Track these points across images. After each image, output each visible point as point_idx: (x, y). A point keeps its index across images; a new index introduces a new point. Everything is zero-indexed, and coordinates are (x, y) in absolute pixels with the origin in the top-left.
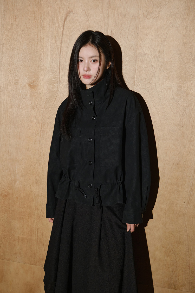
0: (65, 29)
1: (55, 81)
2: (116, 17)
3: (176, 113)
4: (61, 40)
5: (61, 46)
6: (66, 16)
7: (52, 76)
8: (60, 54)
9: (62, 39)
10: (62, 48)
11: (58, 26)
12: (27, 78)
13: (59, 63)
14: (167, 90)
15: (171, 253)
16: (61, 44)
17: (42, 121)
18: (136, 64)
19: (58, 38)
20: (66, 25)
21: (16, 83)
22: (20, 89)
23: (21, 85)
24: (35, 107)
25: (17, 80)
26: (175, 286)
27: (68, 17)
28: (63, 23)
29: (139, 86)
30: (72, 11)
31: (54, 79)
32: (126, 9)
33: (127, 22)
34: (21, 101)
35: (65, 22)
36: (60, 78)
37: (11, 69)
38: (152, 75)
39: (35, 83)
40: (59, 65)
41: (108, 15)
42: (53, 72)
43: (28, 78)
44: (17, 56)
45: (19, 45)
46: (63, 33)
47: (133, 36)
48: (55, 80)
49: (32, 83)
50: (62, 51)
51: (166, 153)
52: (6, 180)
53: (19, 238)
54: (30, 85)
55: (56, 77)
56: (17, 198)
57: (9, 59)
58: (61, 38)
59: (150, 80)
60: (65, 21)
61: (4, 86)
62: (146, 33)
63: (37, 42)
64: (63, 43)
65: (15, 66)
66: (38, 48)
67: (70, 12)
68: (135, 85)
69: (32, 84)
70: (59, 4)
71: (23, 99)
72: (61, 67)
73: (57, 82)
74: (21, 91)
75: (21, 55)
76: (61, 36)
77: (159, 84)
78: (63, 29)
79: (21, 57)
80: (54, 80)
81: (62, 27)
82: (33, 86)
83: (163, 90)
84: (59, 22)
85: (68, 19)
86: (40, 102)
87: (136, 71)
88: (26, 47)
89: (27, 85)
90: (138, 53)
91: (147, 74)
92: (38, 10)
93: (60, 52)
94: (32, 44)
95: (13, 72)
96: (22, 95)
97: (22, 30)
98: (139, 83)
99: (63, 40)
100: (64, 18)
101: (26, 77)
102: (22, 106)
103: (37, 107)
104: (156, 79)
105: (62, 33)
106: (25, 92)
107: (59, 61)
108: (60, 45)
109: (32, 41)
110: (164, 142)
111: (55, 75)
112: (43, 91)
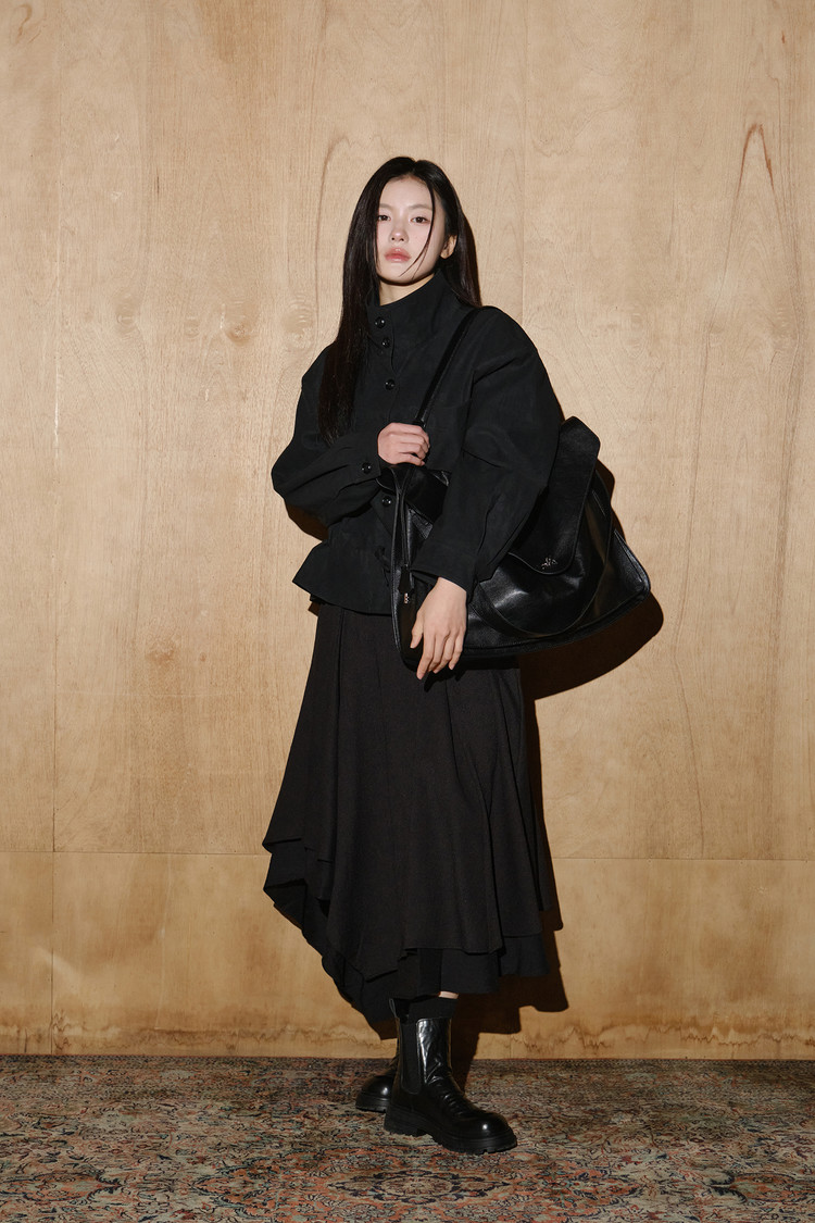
0: (327, 183)
1: (304, 321)
4: (317, 211)
6: (330, 150)
7: (296, 307)
8: (316, 249)
9: (320, 209)
10: (321, 234)
11: (309, 175)
12: (223, 318)
13: (314, 273)
15: (648, 757)
16: (318, 223)
17: (272, 432)
18: (522, 267)
19: (308, 207)
20: (330, 174)
21: (191, 333)
22: (203, 347)
23: (206, 337)
24: (249, 395)
25: (195, 324)
26: (664, 849)
27: (334, 152)
28: (320, 166)
29: (535, 324)
30: (343, 137)
31: (302, 316)
34: (207, 380)
35: (328, 166)
36: (317, 312)
37: (174, 294)
39: (246, 330)
40: (314, 277)
42: (299, 296)
43: (226, 317)
44: (193, 257)
45: (196, 228)
46: (322, 195)
49: (238, 329)
50: (321, 240)
54: (233, 337)
55: (308, 311)
57: (167, 268)
58: (317, 206)
60: (326, 163)
61: (155, 342)
63: (249, 220)
64: (322, 220)
65: (186, 285)
66: (254, 233)
67: (339, 138)
69: (238, 333)
70: (309, 119)
71: (214, 374)
72: (319, 283)
73: (310, 323)
74: (206, 354)
75: (205, 255)
76: (318, 201)
77: (585, 316)
78: (323, 183)
79: (203, 259)
80: (302, 319)
81: (319, 179)
82: (240, 337)
84: (312, 166)
85: (336, 156)
86: (264, 379)
88: (217, 232)
89: (224, 337)
91: (552, 293)
92: (251, 134)
93: (317, 244)
94: (235, 224)
95: (180, 303)
96: (209, 365)
97: (205, 188)
99: (323, 211)
100: (324, 155)
101: (221, 314)
102: (209, 394)
103: (255, 394)
105: (319, 193)
106: (218, 355)
107: (313, 267)
108: (315, 225)
109: (235, 217)
111: (303, 304)
112: (270, 348)
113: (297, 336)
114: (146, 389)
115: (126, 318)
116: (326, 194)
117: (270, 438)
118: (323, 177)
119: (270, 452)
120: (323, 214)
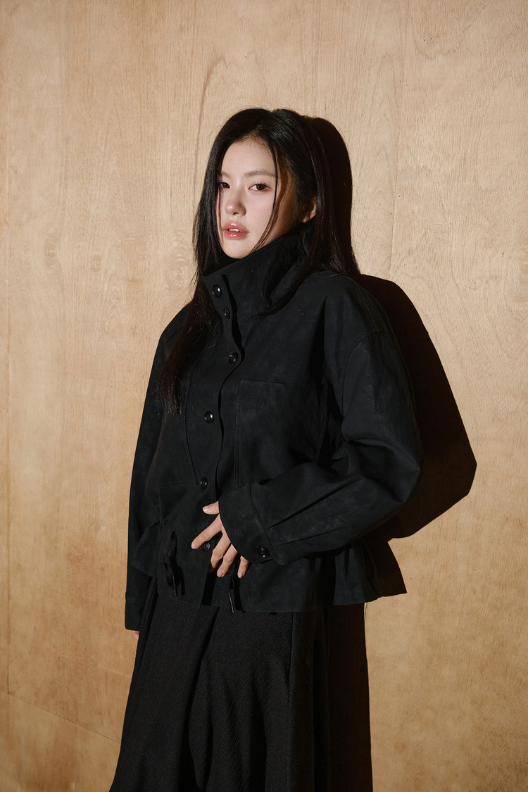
0: (205, 111)
1: (181, 260)
2: (337, 61)
3: (515, 356)
4: (196, 142)
5: (196, 159)
6: (209, 74)
7: (175, 244)
8: (194, 183)
9: (198, 139)
11: (190, 104)
14: (487, 282)
16: (196, 155)
18: (394, 201)
19: (188, 139)
20: (208, 100)
21: (96, 267)
22: (104, 282)
23: (106, 272)
24: (137, 331)
25: (98, 258)
27: (212, 76)
28: (200, 93)
29: (403, 272)
30: (221, 58)
31: (180, 255)
32: (365, 36)
33: (370, 75)
34: (107, 313)
35: (206, 92)
37: (84, 229)
38: (441, 237)
42: (179, 234)
44: (98, 194)
45: (100, 164)
46: (200, 124)
47: (385, 115)
48: (182, 257)
52: (77, 520)
53: (106, 675)
55: (185, 249)
56: (103, 570)
57: (79, 204)
58: (195, 137)
59: (435, 251)
60: (205, 89)
61: (71, 274)
62: (424, 102)
63: (140, 153)
64: (199, 152)
65: (93, 222)
66: (144, 168)
67: (217, 60)
68: (392, 268)
70: (192, 41)
71: (112, 308)
74: (106, 289)
75: (106, 190)
76: (196, 131)
77: (463, 264)
78: (201, 111)
79: (105, 195)
80: (179, 258)
81: (198, 107)
83: (475, 283)
84: (192, 93)
85: (215, 79)
86: (149, 316)
87: (395, 225)
88: (115, 168)
90: (399, 169)
91: (425, 234)
92: (143, 63)
93: (195, 178)
94: (129, 158)
95: (88, 238)
96: (108, 299)
97: (106, 123)
98: (403, 260)
99: (200, 142)
100: (203, 80)
101: (118, 250)
102: (108, 327)
103: (142, 330)
104: (454, 249)
105: (197, 121)
106: (115, 290)
107: (191, 203)
108: (194, 157)
109: (129, 152)
110: (479, 446)
111: (182, 242)
112: (154, 287)
113: (175, 274)
114: (64, 318)
115: (51, 251)
116: (203, 122)
118: (202, 105)
120: (200, 145)
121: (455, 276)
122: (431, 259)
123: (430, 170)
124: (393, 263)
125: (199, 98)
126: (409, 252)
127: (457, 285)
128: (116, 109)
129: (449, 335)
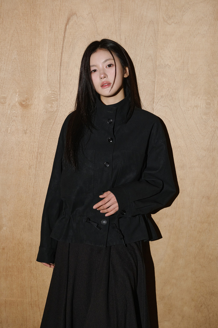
0: (66, 35)
1: (54, 99)
2: (130, 21)
3: (205, 135)
4: (61, 48)
5: (62, 55)
6: (69, 20)
7: (50, 92)
8: (60, 65)
9: (63, 47)
10: (63, 59)
11: (58, 31)
12: (17, 96)
13: (59, 77)
14: (193, 108)
16: (62, 53)
18: (155, 77)
19: (57, 46)
20: (68, 31)
21: (3, 102)
22: (8, 109)
23: (9, 104)
24: (27, 132)
25: (5, 98)
27: (70, 21)
28: (64, 27)
29: (160, 104)
30: (75, 14)
31: (53, 97)
32: (142, 12)
33: (144, 28)
34: (9, 124)
35: (67, 27)
36: (60, 95)
38: (175, 91)
39: (27, 102)
40: (59, 78)
41: (121, 19)
42: (52, 87)
43: (19, 95)
44: (5, 68)
45: (7, 54)
46: (64, 40)
47: (151, 43)
48: (54, 98)
49: (24, 101)
50: (62, 61)
51: (194, 184)
53: (5, 302)
54: (21, 105)
55: (55, 94)
56: (4, 249)
58: (61, 46)
59: (172, 96)
60: (66, 26)
62: (167, 40)
63: (30, 51)
64: (64, 52)
66: (32, 57)
67: (72, 14)
68: (155, 103)
69: (24, 103)
70: (59, 5)
71: (13, 121)
72: (61, 81)
73: (57, 100)
74: (9, 112)
75: (10, 67)
76: (62, 43)
77: (184, 101)
78: (64, 35)
79: (10, 69)
80: (52, 98)
81: (63, 33)
82: (25, 105)
83: (189, 108)
84: (60, 27)
85: (71, 23)
86: (35, 125)
87: (156, 86)
88: (16, 56)
89: (17, 104)
90: (157, 64)
91: (169, 90)
92: (33, 11)
93: (61, 63)
94: (24, 53)
96: (10, 117)
97: (11, 36)
98: (159, 99)
100: (65, 22)
101: (17, 94)
102: (10, 130)
103: (30, 131)
104: (180, 96)
105: (62, 39)
106: (15, 113)
107: (59, 74)
108: (60, 54)
109: (24, 50)
110: (192, 170)
111: (53, 91)
112: (38, 111)
113: (50, 105)
116: (66, 40)
117: (37, 153)
118: (65, 32)
119: (37, 158)
120: (64, 49)
121: (181, 106)
122: (171, 99)
123: (170, 66)
124: (155, 101)
125: (63, 29)
126: (162, 97)
127: (182, 109)
128: (17, 30)
129: (179, 128)
